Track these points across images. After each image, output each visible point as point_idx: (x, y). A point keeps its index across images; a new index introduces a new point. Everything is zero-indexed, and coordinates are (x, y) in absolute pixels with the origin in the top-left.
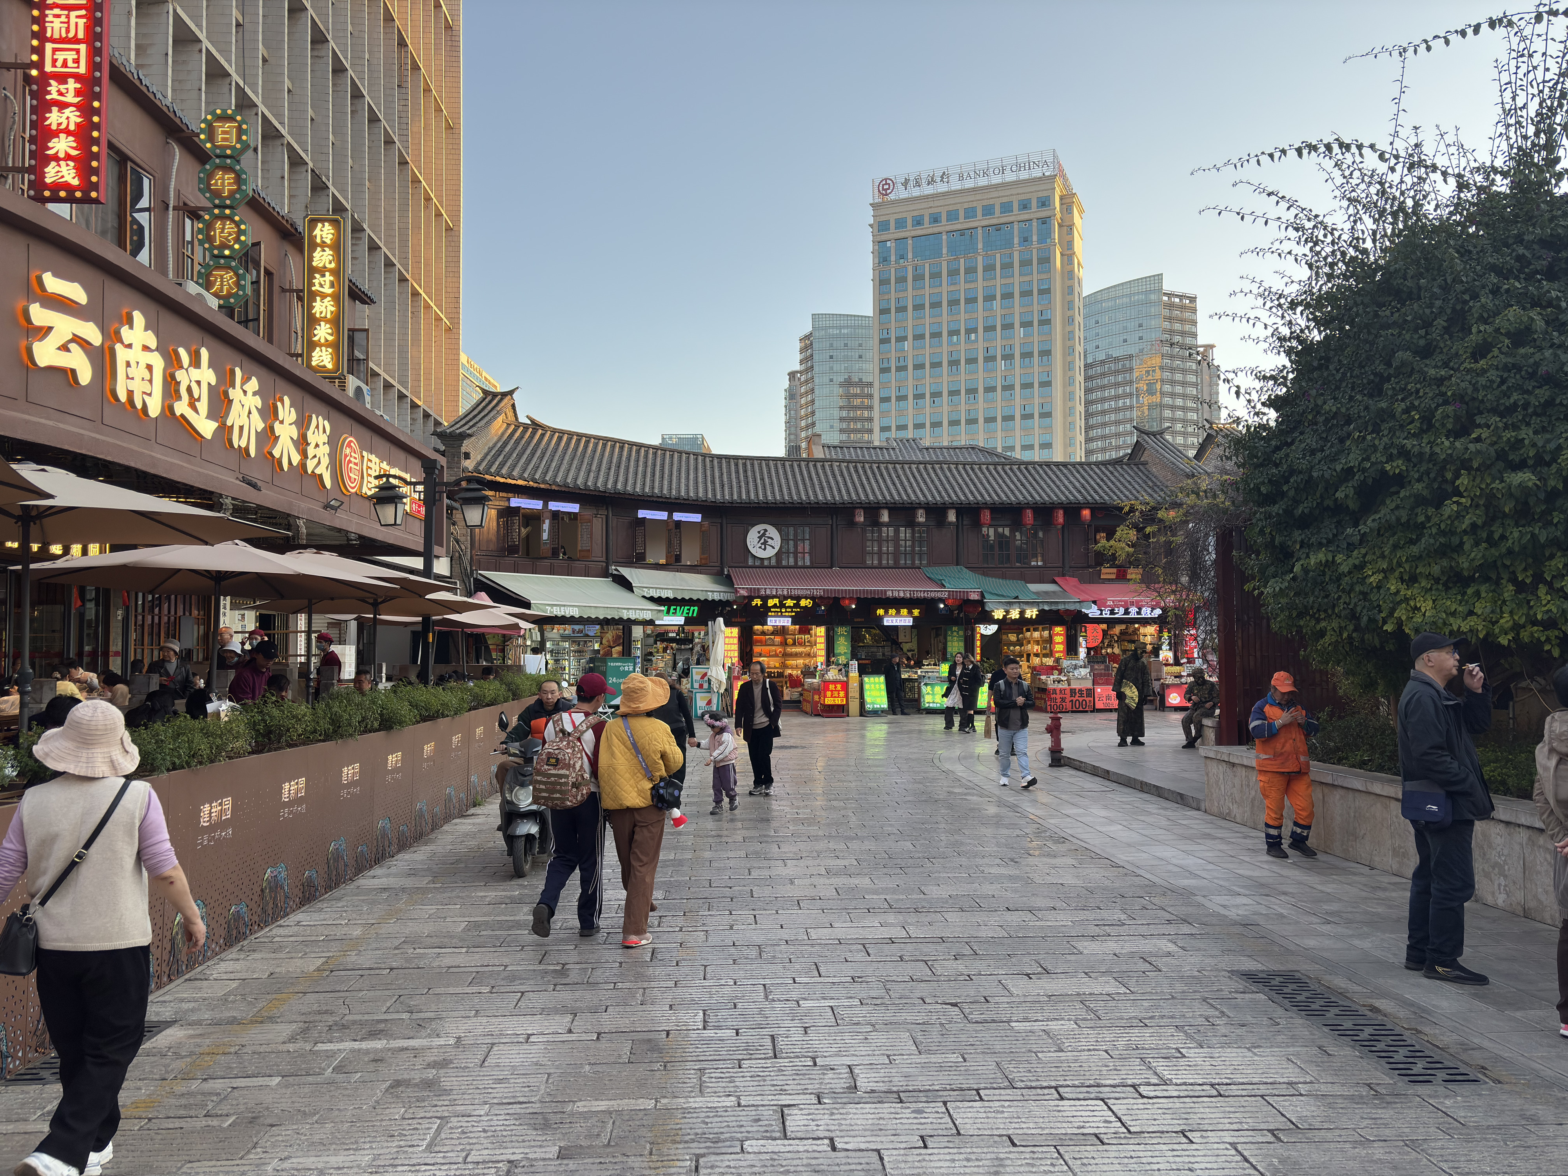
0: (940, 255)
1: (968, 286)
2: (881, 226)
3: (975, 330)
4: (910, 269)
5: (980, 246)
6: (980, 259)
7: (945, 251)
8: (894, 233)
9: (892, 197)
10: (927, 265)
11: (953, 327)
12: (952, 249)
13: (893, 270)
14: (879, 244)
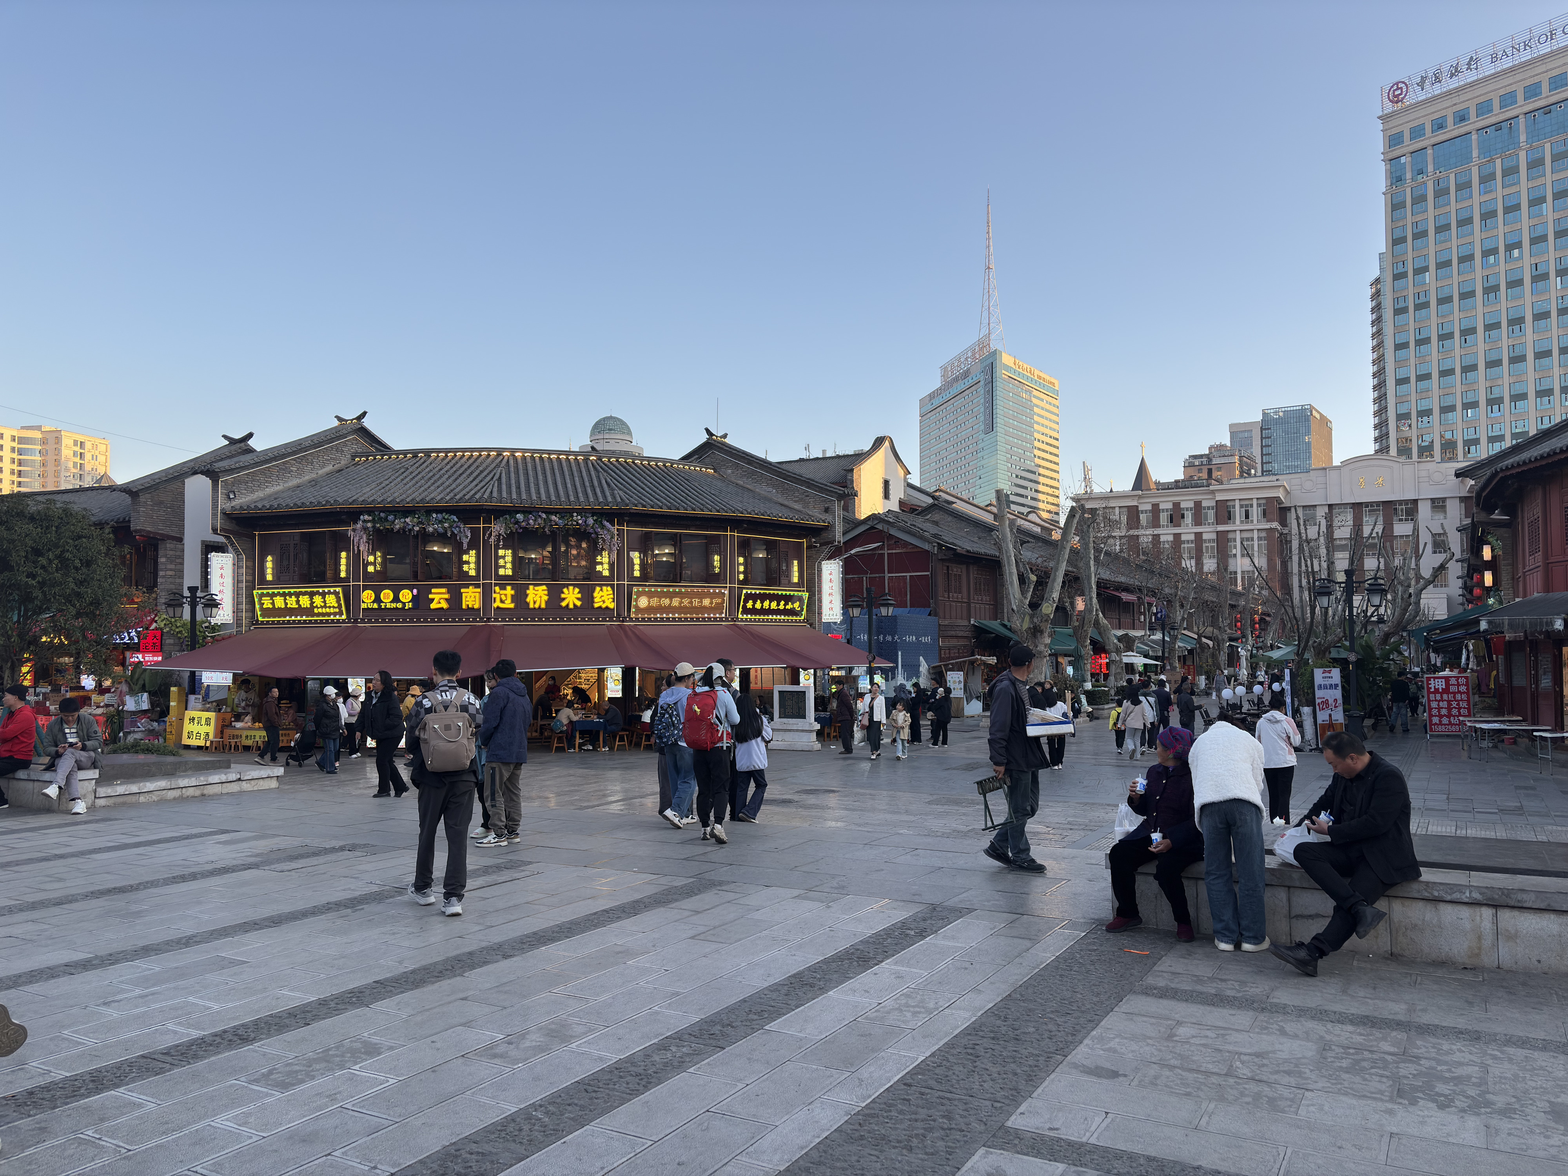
0: (1469, 159)
1: (1507, 191)
2: (1394, 140)
3: (1518, 245)
4: (1430, 185)
5: (1523, 138)
6: (1522, 155)
7: (1475, 154)
8: (1409, 145)
9: (1408, 101)
10: (1452, 176)
11: (1489, 245)
12: (1485, 150)
13: (1408, 190)
14: (1392, 161)
